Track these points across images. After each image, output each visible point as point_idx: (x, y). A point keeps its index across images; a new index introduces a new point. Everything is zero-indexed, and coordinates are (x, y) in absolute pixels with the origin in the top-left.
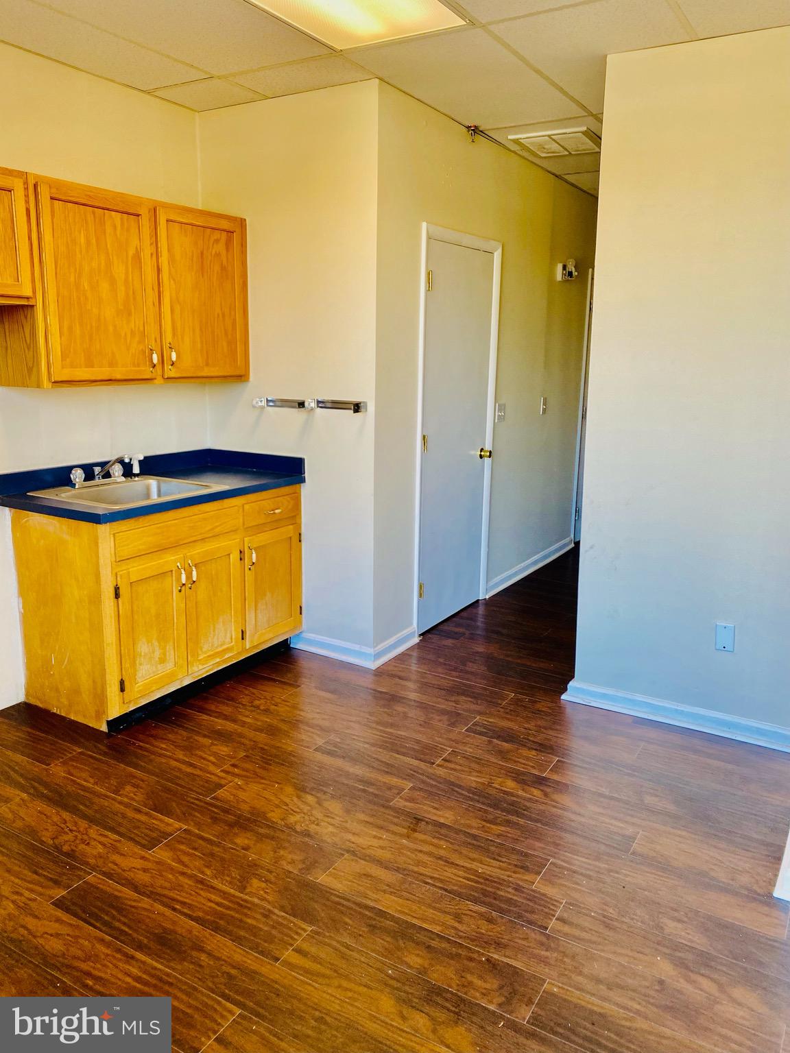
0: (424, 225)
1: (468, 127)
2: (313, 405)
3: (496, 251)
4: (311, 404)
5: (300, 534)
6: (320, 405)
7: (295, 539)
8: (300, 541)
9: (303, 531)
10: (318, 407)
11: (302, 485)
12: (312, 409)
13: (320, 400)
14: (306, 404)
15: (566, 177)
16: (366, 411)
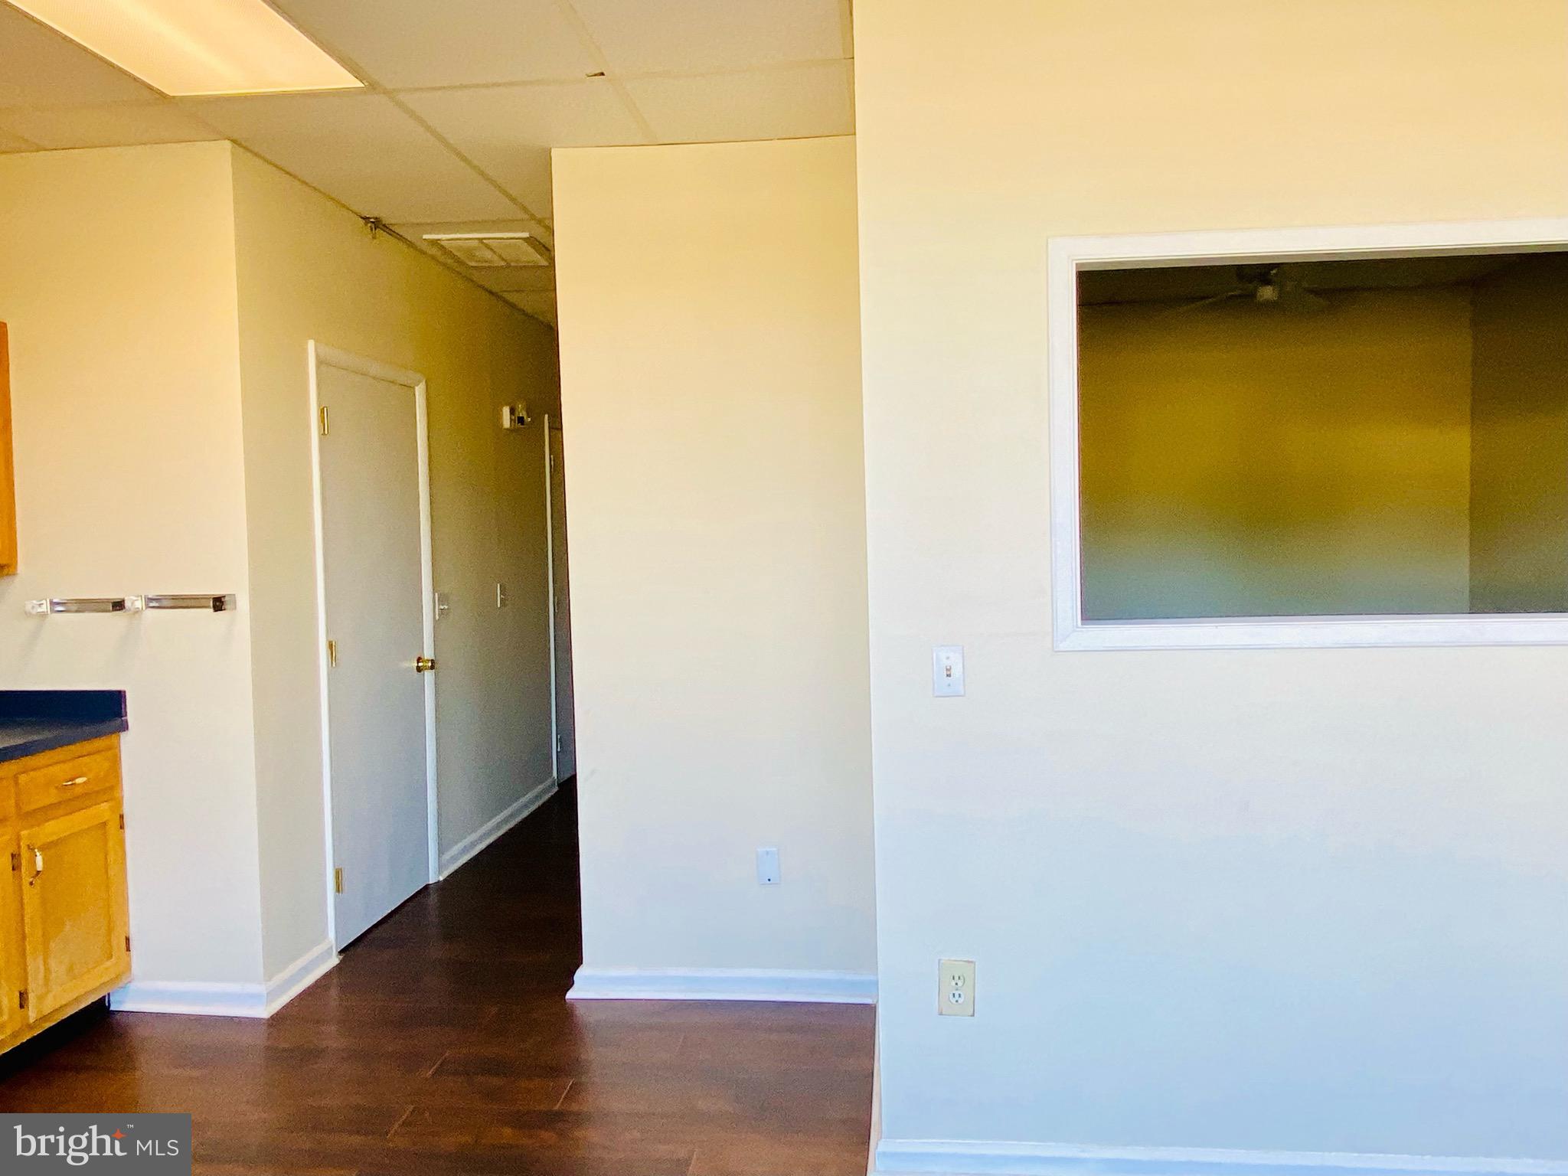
0: (311, 344)
1: (365, 218)
2: (139, 604)
3: (417, 385)
4: (134, 602)
5: (122, 817)
6: (151, 605)
7: (113, 826)
8: (122, 827)
9: (126, 810)
10: (148, 607)
11: (123, 735)
12: (137, 612)
13: (150, 596)
14: (127, 604)
15: (506, 295)
16: (235, 608)
